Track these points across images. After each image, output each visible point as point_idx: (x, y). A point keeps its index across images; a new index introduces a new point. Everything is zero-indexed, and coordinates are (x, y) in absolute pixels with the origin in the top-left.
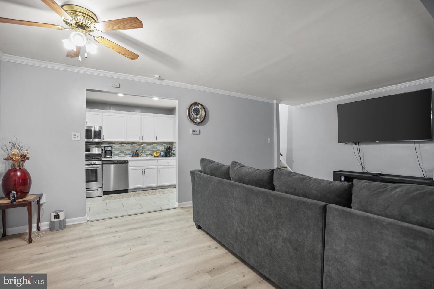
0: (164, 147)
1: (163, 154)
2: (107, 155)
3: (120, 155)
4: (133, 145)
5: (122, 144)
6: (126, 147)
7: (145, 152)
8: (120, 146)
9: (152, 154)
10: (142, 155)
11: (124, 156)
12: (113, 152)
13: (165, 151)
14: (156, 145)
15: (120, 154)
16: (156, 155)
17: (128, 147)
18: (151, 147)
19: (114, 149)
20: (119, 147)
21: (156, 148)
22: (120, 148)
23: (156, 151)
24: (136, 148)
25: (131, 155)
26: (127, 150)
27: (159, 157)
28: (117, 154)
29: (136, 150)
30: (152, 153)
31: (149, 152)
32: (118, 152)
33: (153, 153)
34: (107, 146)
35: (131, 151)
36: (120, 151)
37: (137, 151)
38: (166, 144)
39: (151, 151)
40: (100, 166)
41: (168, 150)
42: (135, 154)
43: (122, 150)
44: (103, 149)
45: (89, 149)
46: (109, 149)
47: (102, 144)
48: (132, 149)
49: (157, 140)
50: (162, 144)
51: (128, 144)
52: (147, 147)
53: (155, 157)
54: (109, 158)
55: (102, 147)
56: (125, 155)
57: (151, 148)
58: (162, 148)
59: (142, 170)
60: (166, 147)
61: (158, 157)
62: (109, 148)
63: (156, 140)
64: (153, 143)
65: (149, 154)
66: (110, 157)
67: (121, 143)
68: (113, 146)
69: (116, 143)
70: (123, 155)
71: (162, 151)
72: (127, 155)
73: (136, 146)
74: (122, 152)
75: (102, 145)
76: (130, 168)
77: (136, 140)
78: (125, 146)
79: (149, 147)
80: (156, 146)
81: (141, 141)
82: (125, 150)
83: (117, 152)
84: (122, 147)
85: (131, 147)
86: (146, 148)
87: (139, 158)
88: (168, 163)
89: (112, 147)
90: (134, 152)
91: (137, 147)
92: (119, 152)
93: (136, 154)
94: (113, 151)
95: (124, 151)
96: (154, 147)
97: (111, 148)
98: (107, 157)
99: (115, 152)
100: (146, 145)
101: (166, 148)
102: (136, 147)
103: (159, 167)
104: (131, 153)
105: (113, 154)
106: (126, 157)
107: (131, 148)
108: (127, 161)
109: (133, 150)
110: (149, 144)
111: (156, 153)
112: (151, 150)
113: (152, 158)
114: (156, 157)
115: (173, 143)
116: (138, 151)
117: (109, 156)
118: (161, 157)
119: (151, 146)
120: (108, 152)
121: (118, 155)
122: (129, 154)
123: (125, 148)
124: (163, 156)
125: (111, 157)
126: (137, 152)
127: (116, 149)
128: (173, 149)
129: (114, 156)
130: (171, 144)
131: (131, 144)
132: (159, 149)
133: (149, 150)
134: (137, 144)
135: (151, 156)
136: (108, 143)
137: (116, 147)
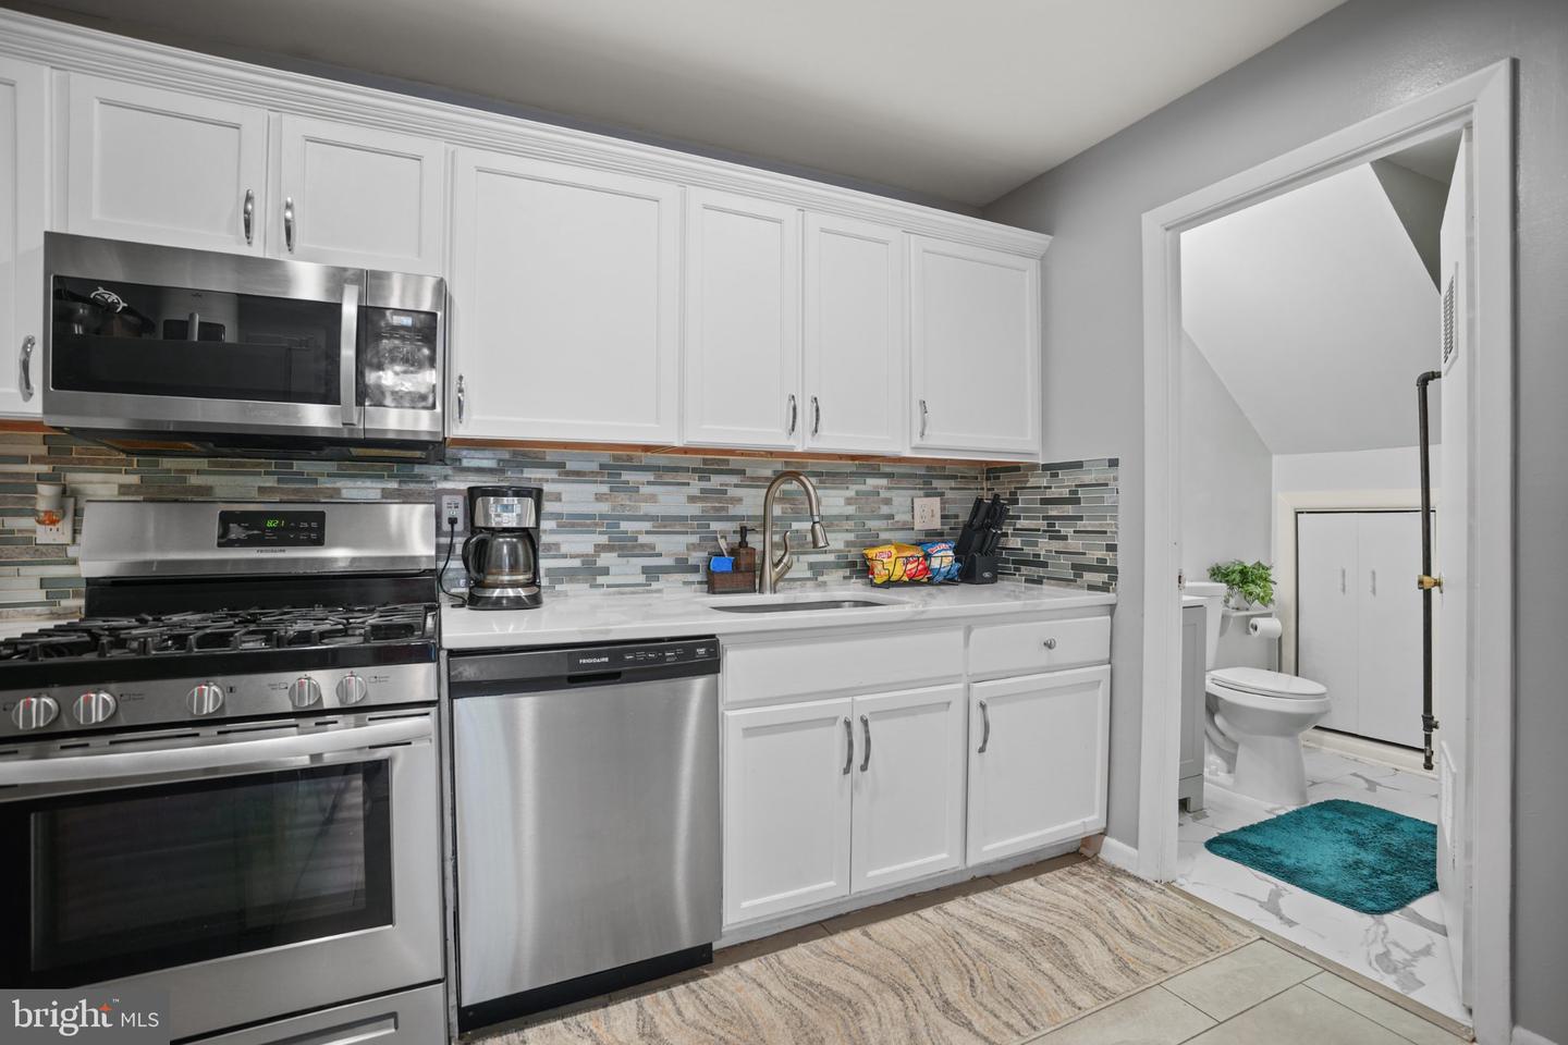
0: (945, 502)
1: (943, 558)
2: (490, 579)
3: (605, 571)
4: (716, 481)
5: (626, 476)
6: (653, 498)
8: (605, 489)
9: (853, 564)
10: (788, 567)
11: (642, 579)
12: (549, 547)
13: (956, 537)
14: (884, 482)
15: (605, 559)
16: (896, 570)
17: (673, 500)
19: (557, 516)
20: (599, 498)
21: (885, 510)
22: (604, 508)
23: (884, 536)
24: (734, 510)
25: (695, 569)
26: (666, 524)
27: (920, 583)
28: (577, 563)
29: (735, 526)
30: (855, 554)
31: (837, 541)
32: (590, 550)
33: (869, 552)
34: (497, 492)
35: (694, 539)
36: (604, 539)
37: (743, 531)
38: (955, 477)
39: (852, 537)
41: (985, 528)
42: (736, 566)
43: (624, 526)
44: (459, 514)
45: (320, 517)
46: (508, 514)
47: (448, 470)
48: (703, 520)
49: (926, 441)
50: (929, 474)
51: (668, 478)
53: (889, 584)
54: (517, 604)
55: (446, 499)
56: (646, 570)
57: (851, 510)
58: (927, 512)
59: (841, 731)
60: (955, 502)
61: (913, 582)
62: (506, 508)
63: (916, 441)
64: (868, 466)
65: (834, 558)
66: (522, 592)
67: (617, 463)
68: (548, 488)
70: (626, 569)
71: (934, 536)
72: (666, 570)
73: (732, 492)
74: (626, 546)
75: (446, 478)
78: (645, 490)
79: (833, 501)
80: (884, 494)
81: (802, 443)
82: (647, 526)
83: (582, 544)
84: (622, 498)
85: (692, 499)
87: (767, 598)
88: (1049, 645)
89: (537, 495)
90: (723, 544)
91: (750, 502)
92: (600, 548)
93: (743, 562)
94: (545, 539)
95: (643, 539)
97: (530, 502)
98: (497, 593)
99: (564, 549)
102: (740, 500)
103: (980, 691)
104: (697, 557)
105: (544, 564)
106: (655, 586)
107: (695, 509)
108: (711, 642)
109: (714, 526)
111: (890, 550)
112: (850, 524)
113: (856, 589)
114: (899, 583)
115: (1014, 468)
116: (754, 541)
117: (510, 592)
118: (930, 582)
120: (503, 546)
121: (589, 571)
122: (682, 566)
123: (646, 508)
124: (949, 580)
125: (535, 601)
126: (743, 544)
127: (575, 523)
128: (1026, 518)
129: (559, 594)
130: (988, 479)
131: (695, 470)
132: (907, 517)
133: (836, 522)
134: (742, 472)
135: (850, 577)
136: (501, 462)
137: (564, 498)
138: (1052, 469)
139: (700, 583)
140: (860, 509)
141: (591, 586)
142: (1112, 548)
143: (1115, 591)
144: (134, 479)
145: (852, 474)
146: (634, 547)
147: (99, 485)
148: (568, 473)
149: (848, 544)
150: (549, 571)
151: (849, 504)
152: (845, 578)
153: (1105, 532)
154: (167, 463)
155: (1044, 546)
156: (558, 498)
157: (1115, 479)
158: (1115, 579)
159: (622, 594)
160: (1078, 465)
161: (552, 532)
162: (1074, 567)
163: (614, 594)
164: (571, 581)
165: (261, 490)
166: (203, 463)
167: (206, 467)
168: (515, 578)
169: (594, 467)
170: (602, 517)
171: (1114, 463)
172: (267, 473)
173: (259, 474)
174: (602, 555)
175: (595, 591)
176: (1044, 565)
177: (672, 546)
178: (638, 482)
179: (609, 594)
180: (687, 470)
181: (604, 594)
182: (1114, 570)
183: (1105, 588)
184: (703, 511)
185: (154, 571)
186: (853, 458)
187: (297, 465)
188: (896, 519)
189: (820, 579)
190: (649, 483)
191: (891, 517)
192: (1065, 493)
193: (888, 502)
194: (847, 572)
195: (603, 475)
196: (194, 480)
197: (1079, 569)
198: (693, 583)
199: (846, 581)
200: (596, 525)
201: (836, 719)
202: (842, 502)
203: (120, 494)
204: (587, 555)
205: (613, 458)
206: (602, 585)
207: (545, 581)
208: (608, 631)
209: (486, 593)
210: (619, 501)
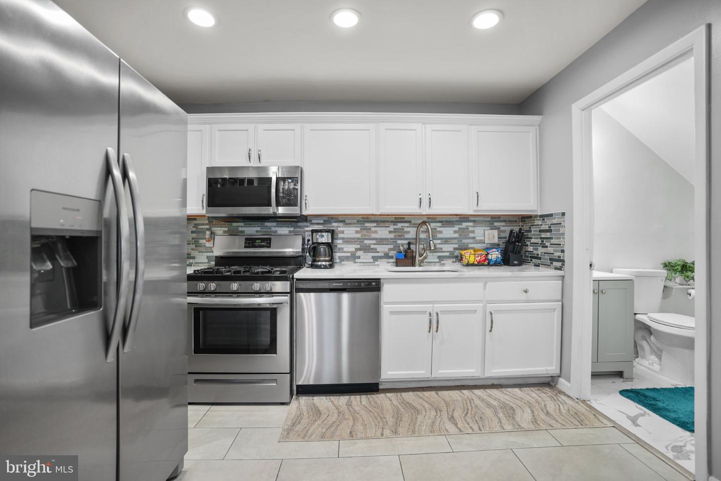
0: (500, 232)
1: (495, 255)
2: (317, 259)
3: (359, 257)
4: (400, 225)
5: (367, 225)
6: (376, 232)
7: (436, 250)
8: (359, 229)
9: (457, 257)
10: (426, 258)
11: (372, 260)
12: (340, 249)
13: (503, 246)
14: (471, 224)
15: (359, 253)
16: (472, 260)
17: (383, 232)
18: (455, 232)
19: (343, 239)
20: (357, 232)
21: (471, 235)
22: (359, 236)
23: (470, 246)
24: (407, 236)
25: (392, 257)
26: (381, 241)
27: (483, 265)
28: (349, 254)
29: (406, 242)
30: (457, 253)
31: (449, 248)
32: (354, 250)
33: (463, 252)
34: (321, 231)
35: (392, 246)
36: (358, 246)
37: (409, 244)
38: (505, 221)
39: (456, 246)
40: (287, 298)
41: (514, 242)
42: (405, 256)
43: (366, 242)
44: (310, 238)
45: (270, 239)
46: (325, 238)
47: (308, 224)
48: (395, 239)
49: (480, 208)
50: (493, 220)
51: (382, 225)
52: (441, 232)
53: (468, 265)
54: (325, 267)
55: (307, 233)
56: (373, 257)
57: (456, 235)
58: (491, 236)
59: (427, 317)
60: (504, 231)
61: (480, 264)
62: (323, 236)
63: (475, 208)
64: (464, 218)
65: (447, 254)
66: (327, 263)
67: (364, 220)
68: (339, 229)
69: (347, 221)
70: (366, 257)
71: (494, 246)
72: (381, 258)
73: (406, 229)
74: (366, 249)
75: (308, 227)
76: (385, 309)
77: (408, 207)
78: (373, 229)
79: (448, 232)
80: (471, 229)
81: (425, 210)
82: (374, 242)
83: (351, 248)
84: (364, 232)
85: (390, 232)
86: (439, 236)
87: (417, 268)
88: (526, 292)
89: (332, 232)
90: (402, 248)
91: (411, 232)
92: (357, 250)
93: (409, 255)
94: (339, 246)
95: (372, 246)
96: (463, 233)
97: (330, 234)
98: (320, 263)
99: (345, 250)
100: (439, 224)
101: (507, 235)
102: (409, 232)
103: (491, 307)
104: (393, 253)
105: (337, 255)
106: (376, 263)
107: (392, 236)
108: (378, 281)
109: (399, 242)
110: (448, 221)
111: (473, 252)
112: (456, 241)
113: (457, 266)
114: (473, 265)
115: (530, 217)
116: (412, 247)
117: (324, 263)
118: (489, 265)
119: (456, 228)
120: (322, 249)
121: (353, 257)
122: (387, 256)
123: (374, 236)
124: (496, 264)
125: (331, 266)
126: (409, 248)
127: (348, 241)
128: (534, 238)
129: (343, 265)
130: (522, 221)
131: (392, 222)
132: (483, 238)
133: (449, 240)
134: (410, 222)
135: (456, 262)
136: (324, 221)
137: (345, 232)
138: (543, 217)
139: (393, 262)
140: (460, 235)
141: (354, 263)
142: (563, 251)
143: (564, 270)
144: (226, 229)
145: (456, 221)
146: (369, 249)
147: (219, 230)
148: (346, 224)
149: (455, 249)
150: (339, 257)
151: (455, 233)
152: (453, 262)
153: (560, 244)
154: (234, 224)
155: (541, 250)
156: (343, 232)
157: (564, 221)
158: (563, 265)
159: (365, 265)
160: (551, 215)
161: (341, 244)
162: (551, 259)
163: (362, 265)
164: (347, 261)
165: (257, 231)
166: (242, 224)
167: (243, 225)
168: (325, 259)
169: (355, 221)
170: (358, 239)
171: (563, 214)
173: (256, 227)
174: (358, 252)
175: (355, 264)
176: (540, 258)
177: (383, 249)
178: (370, 227)
179: (360, 265)
180: (388, 221)
181: (359, 265)
182: (563, 261)
183: (560, 269)
184: (394, 236)
185: (231, 255)
186: (456, 215)
187: (266, 224)
188: (476, 239)
189: (442, 262)
190: (375, 227)
191: (474, 238)
192: (547, 227)
193: (473, 232)
194: (454, 260)
195: (358, 224)
196: (240, 229)
197: (552, 260)
198: (391, 262)
199: (454, 264)
200: (356, 241)
201: (426, 312)
202: (452, 232)
203: (224, 233)
204: (353, 252)
205: (362, 218)
206: (358, 262)
207: (338, 261)
208: (343, 276)
209: (316, 263)
210: (364, 233)
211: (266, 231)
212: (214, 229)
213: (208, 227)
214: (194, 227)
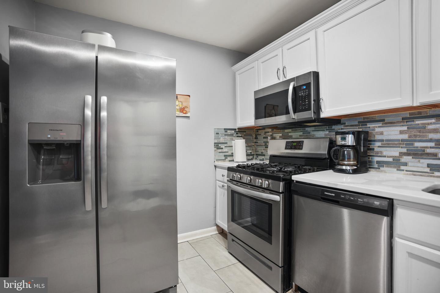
2: (341, 163)
3: (406, 164)
5: (419, 122)
8: (405, 128)
11: (427, 170)
12: (377, 153)
15: (405, 159)
19: (382, 141)
20: (401, 132)
22: (405, 137)
28: (391, 160)
32: (397, 154)
36: (404, 150)
43: (417, 144)
56: (430, 166)
66: (354, 168)
68: (377, 130)
69: (387, 120)
70: (418, 164)
74: (418, 154)
76: (400, 246)
78: (430, 127)
83: (395, 152)
92: (402, 154)
94: (376, 149)
95: (429, 151)
99: (384, 154)
117: (348, 168)
121: (397, 163)
123: (431, 136)
127: (389, 144)
129: (382, 171)
136: (359, 122)
137: (385, 133)
141: (398, 170)
144: (281, 135)
146: (422, 154)
147: (278, 135)
148: (386, 123)
150: (378, 162)
154: (286, 131)
156: (383, 133)
159: (414, 175)
161: (379, 147)
163: (410, 174)
164: (387, 167)
165: (300, 136)
167: (291, 131)
168: (350, 163)
169: (400, 119)
170: (403, 140)
172: (301, 131)
173: (299, 132)
174: (405, 157)
175: (399, 172)
178: (425, 124)
179: (407, 174)
181: (404, 174)
187: (307, 129)
190: (433, 123)
195: (403, 122)
196: (290, 134)
200: (400, 144)
203: (280, 138)
204: (395, 157)
205: (410, 114)
206: (403, 170)
207: (376, 166)
208: (337, 185)
209: (339, 167)
210: (413, 133)
211: (307, 135)
212: (275, 135)
213: (271, 134)
214: (264, 134)
